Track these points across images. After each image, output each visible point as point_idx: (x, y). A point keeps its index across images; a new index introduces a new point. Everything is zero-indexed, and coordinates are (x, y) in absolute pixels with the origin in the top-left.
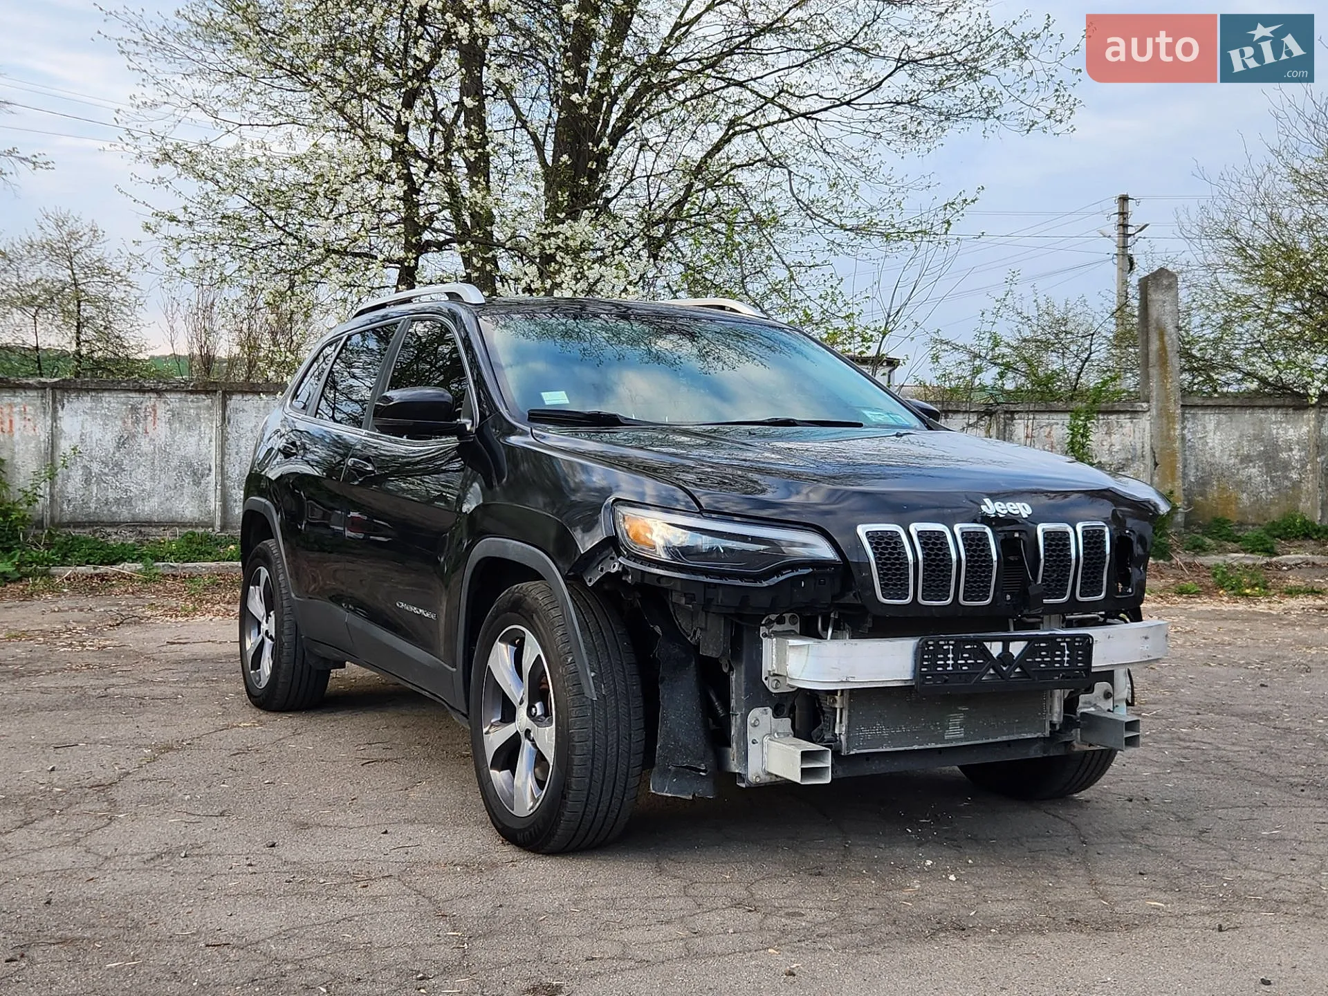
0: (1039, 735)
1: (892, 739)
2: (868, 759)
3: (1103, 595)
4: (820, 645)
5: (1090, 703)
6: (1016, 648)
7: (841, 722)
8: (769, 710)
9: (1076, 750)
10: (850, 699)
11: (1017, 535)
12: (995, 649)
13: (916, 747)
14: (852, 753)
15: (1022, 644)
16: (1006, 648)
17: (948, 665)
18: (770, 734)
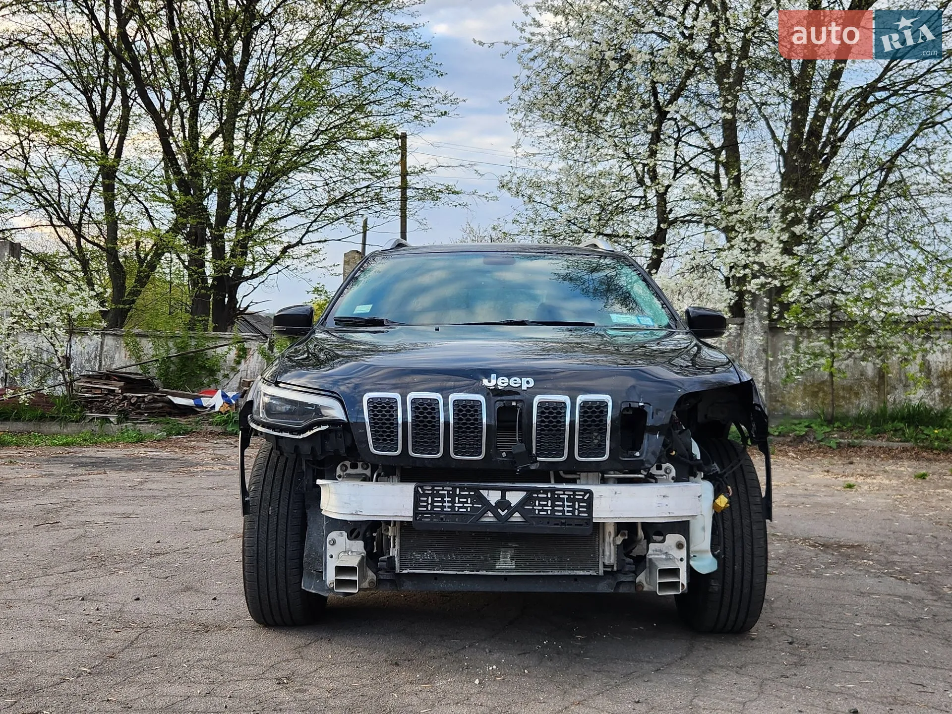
0: (594, 573)
1: (443, 564)
2: (436, 579)
3: (606, 457)
4: (336, 485)
5: (661, 551)
6: (514, 498)
7: (394, 547)
8: (345, 534)
9: (645, 589)
10: (401, 529)
11: (514, 404)
12: (493, 497)
13: (467, 572)
14: (404, 572)
15: (522, 494)
16: (503, 496)
17: (445, 507)
18: (345, 552)
